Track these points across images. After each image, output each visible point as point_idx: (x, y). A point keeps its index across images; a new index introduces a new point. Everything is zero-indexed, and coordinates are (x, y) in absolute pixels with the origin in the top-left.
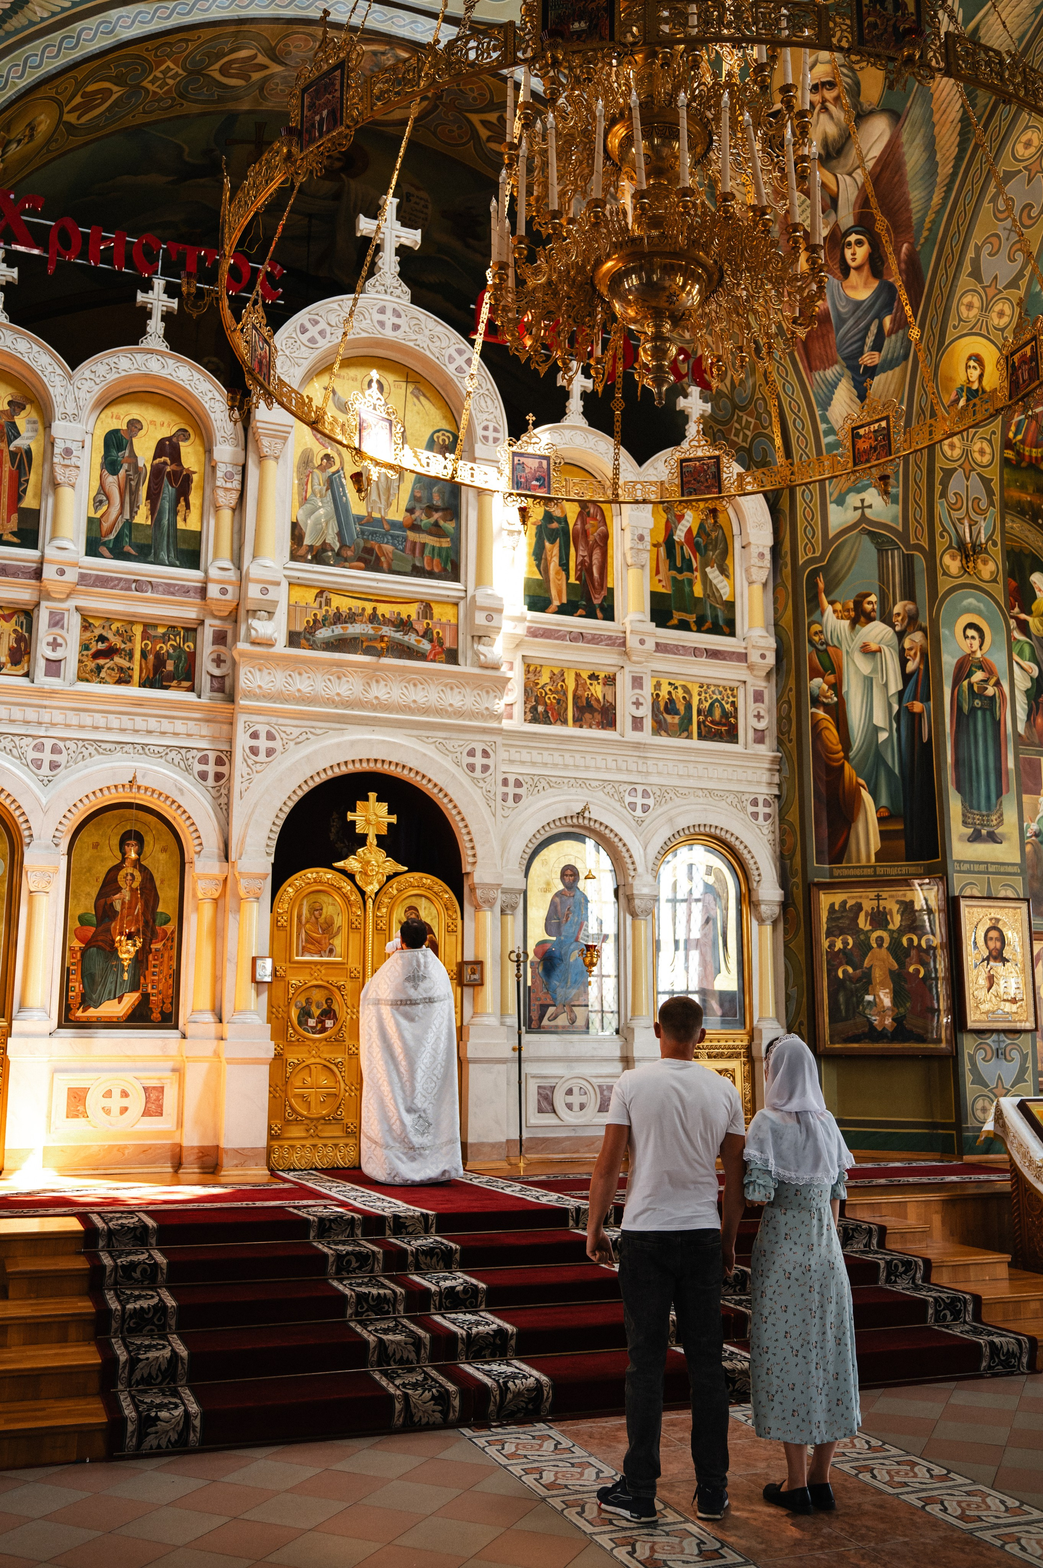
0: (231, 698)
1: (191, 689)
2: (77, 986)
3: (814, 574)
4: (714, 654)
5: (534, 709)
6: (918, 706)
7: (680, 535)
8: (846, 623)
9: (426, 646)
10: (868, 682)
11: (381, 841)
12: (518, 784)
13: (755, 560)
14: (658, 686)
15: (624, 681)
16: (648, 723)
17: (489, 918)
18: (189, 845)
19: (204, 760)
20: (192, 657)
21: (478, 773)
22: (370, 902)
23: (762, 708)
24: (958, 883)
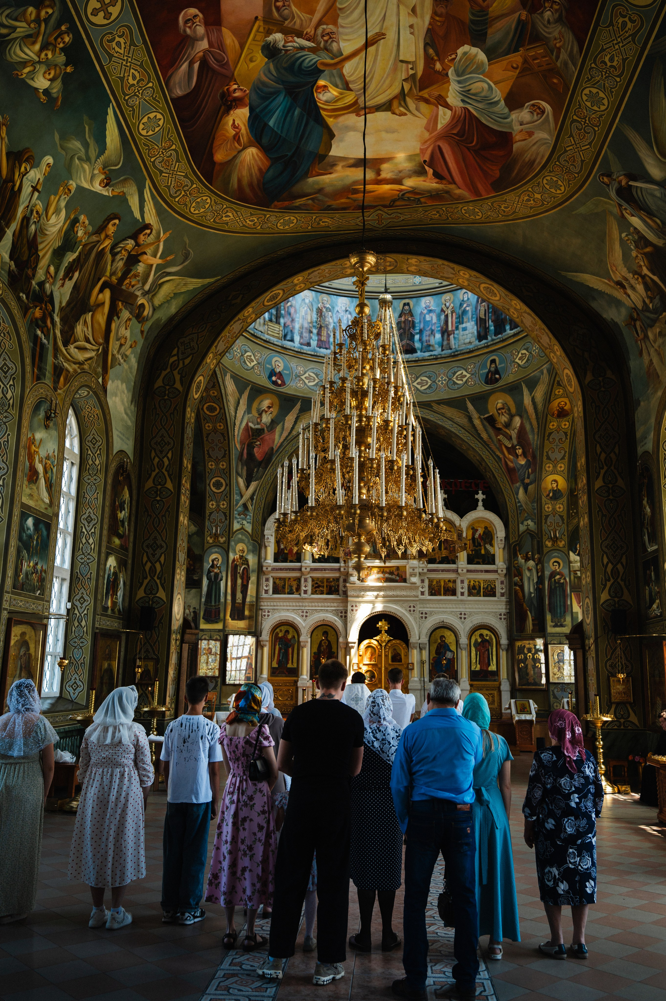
0: (347, 597)
1: (338, 594)
2: (314, 670)
3: (515, 546)
4: (487, 571)
5: (431, 592)
6: (541, 586)
7: (477, 536)
8: (523, 561)
9: (398, 578)
10: (529, 579)
11: (386, 632)
12: (426, 614)
13: (499, 542)
14: (470, 582)
15: (458, 582)
16: (466, 593)
17: (415, 651)
18: (339, 634)
19: (341, 613)
20: (338, 586)
21: (412, 612)
22: (383, 648)
23: (503, 586)
24: (549, 639)
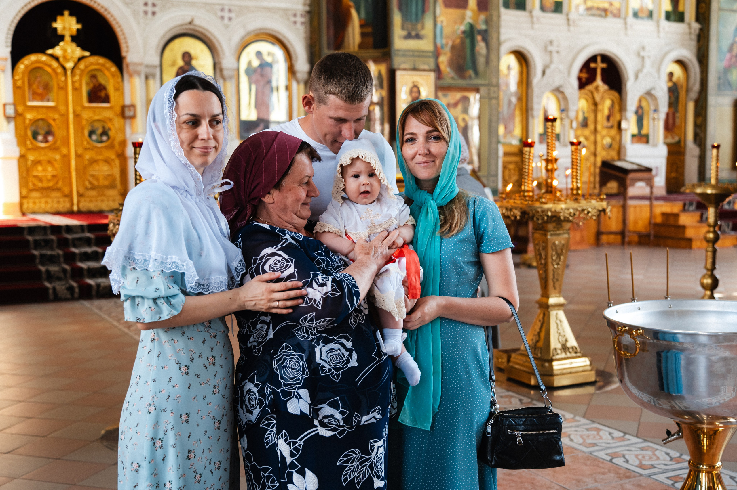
11: (73, 38)
12: (154, 5)
17: (138, 82)
22: (69, 73)
24: (397, 61)
